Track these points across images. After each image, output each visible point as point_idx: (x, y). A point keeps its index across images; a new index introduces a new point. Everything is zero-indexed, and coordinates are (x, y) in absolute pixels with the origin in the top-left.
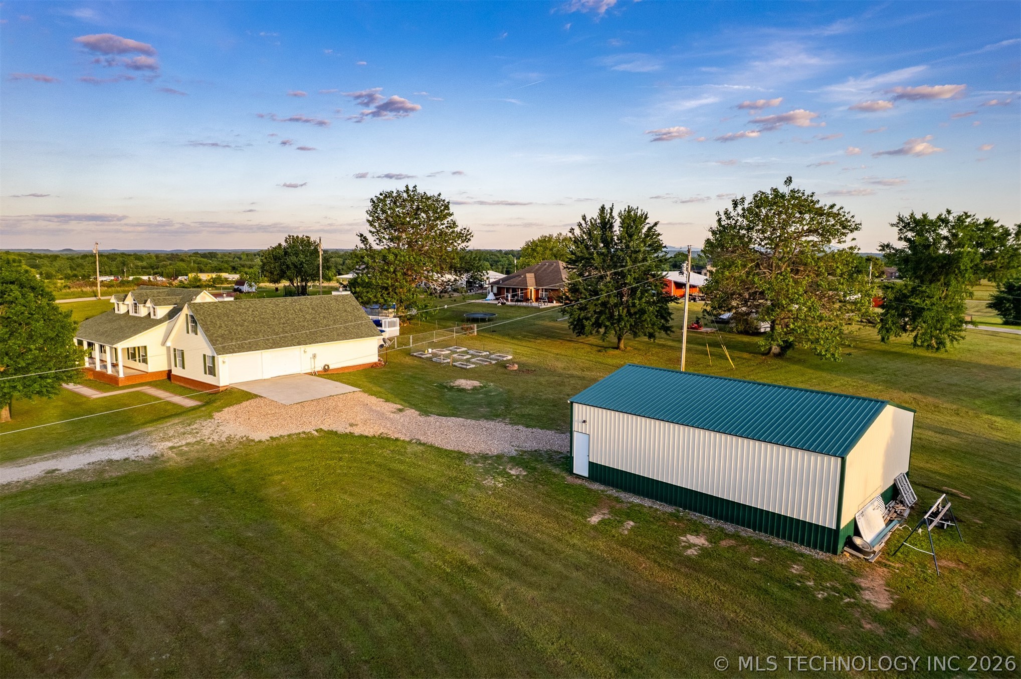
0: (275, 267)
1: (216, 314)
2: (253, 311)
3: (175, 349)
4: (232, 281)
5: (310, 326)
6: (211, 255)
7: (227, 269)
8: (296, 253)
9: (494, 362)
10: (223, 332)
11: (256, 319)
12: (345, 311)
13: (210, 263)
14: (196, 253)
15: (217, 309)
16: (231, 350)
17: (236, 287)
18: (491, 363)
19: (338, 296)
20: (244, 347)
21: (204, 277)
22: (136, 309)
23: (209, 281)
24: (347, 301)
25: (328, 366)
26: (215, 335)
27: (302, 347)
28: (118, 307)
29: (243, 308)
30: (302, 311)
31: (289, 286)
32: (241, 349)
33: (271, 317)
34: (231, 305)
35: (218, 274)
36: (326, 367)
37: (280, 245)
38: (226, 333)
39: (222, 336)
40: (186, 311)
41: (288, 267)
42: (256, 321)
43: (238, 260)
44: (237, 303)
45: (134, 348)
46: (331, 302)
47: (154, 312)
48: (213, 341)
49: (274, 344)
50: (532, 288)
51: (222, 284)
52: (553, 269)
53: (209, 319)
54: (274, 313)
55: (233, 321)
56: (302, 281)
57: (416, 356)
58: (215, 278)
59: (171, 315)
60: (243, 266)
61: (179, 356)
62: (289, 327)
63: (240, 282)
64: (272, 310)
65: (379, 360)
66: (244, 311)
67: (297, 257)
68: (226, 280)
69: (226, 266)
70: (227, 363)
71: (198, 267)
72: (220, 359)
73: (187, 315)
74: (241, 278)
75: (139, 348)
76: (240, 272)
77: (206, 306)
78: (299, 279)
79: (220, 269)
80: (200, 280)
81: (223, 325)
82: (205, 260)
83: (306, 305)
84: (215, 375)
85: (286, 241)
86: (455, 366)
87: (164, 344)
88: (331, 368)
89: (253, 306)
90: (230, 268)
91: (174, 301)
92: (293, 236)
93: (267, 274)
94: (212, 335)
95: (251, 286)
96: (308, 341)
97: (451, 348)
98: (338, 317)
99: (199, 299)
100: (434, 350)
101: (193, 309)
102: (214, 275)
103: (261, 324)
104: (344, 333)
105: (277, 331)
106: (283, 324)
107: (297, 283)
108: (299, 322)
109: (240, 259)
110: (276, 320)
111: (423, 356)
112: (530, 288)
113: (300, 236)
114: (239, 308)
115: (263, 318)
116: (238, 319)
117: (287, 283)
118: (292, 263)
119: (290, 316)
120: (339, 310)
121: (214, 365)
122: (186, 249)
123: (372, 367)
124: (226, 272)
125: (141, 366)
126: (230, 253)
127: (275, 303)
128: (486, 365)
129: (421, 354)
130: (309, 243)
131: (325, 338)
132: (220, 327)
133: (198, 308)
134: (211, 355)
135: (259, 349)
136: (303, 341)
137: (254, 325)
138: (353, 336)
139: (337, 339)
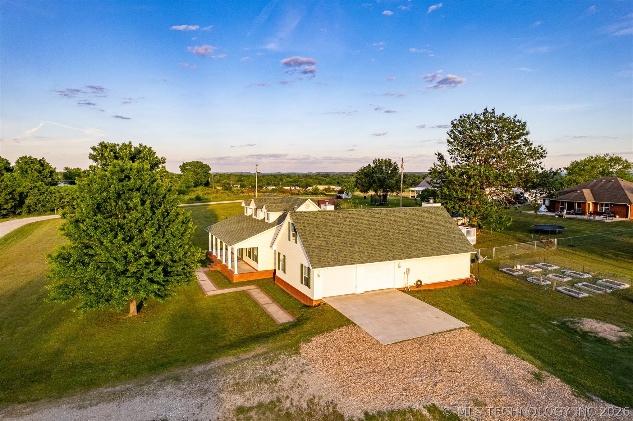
0: (365, 181)
1: (315, 224)
2: (350, 221)
3: (279, 253)
4: (337, 190)
5: (404, 239)
6: (326, 175)
7: (335, 183)
8: (381, 171)
9: (609, 291)
10: (320, 242)
11: (353, 230)
12: (438, 223)
13: (325, 180)
14: (318, 174)
15: (316, 218)
16: (327, 263)
17: (338, 195)
18: (605, 292)
19: (430, 208)
20: (339, 261)
21: (321, 188)
22: (256, 213)
23: (323, 190)
24: (439, 213)
25: (421, 282)
26: (313, 246)
27: (397, 262)
28: (246, 210)
29: (341, 219)
30: (396, 223)
31: (375, 195)
32: (337, 262)
33: (367, 228)
34: (330, 215)
35: (329, 186)
36: (419, 283)
37: (369, 165)
38: (323, 244)
39: (319, 247)
40: (288, 219)
41: (374, 181)
42: (353, 232)
43: (341, 178)
44: (336, 213)
45: (250, 248)
46: (424, 214)
47: (268, 216)
48: (309, 253)
49: (369, 257)
50: (590, 203)
51: (331, 192)
52: (612, 185)
53: (308, 228)
54: (370, 225)
55: (331, 231)
56: (384, 191)
57: (505, 273)
58: (327, 189)
59: (281, 220)
60: (344, 182)
61: (282, 260)
62: (384, 239)
63: (341, 192)
64: (368, 221)
65: (471, 276)
66: (342, 221)
67: (381, 174)
68: (333, 189)
69: (334, 181)
70: (321, 276)
71: (319, 182)
72: (315, 272)
73: (289, 223)
74: (342, 189)
75: (253, 248)
76: (342, 185)
77: (306, 215)
78: (382, 190)
79: (331, 183)
80: (318, 190)
81: (321, 236)
82: (323, 178)
83: (400, 217)
84: (309, 288)
85: (374, 163)
86: (559, 291)
87: (271, 246)
88: (423, 283)
89: (350, 216)
90: (336, 183)
91: (284, 207)
92: (379, 159)
93: (360, 186)
94: (310, 245)
95: (348, 194)
96: (402, 255)
97: (539, 265)
98: (431, 230)
99: (302, 208)
100: (522, 266)
101: (295, 218)
102: (326, 187)
103: (357, 236)
104: (438, 248)
105: (372, 243)
106: (379, 236)
107: (381, 193)
108: (394, 234)
109: (342, 178)
110: (371, 232)
111: (514, 274)
112: (589, 202)
113: (384, 159)
114: (337, 218)
115: (359, 229)
116: (336, 230)
117: (373, 193)
118: (377, 178)
119: (385, 227)
120: (432, 223)
121: (309, 277)
122: (314, 172)
123: (464, 283)
124: (334, 185)
125: (253, 263)
126: (337, 174)
127: (371, 214)
128: (600, 294)
129: (510, 270)
130: (391, 163)
131: (419, 252)
132: (319, 237)
133: (299, 217)
134: (307, 266)
135: (354, 263)
136: (398, 255)
137: (350, 236)
138: (447, 251)
139: (431, 254)
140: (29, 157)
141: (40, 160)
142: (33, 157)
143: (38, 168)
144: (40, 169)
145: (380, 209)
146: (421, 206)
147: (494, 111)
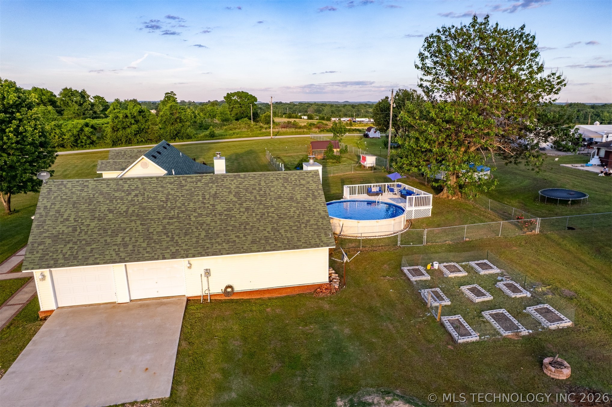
1: (75, 199)
9: (525, 332)
12: (291, 199)
15: (82, 191)
16: (52, 262)
18: (517, 334)
25: (233, 288)
26: (47, 234)
32: (71, 260)
36: (229, 289)
53: (57, 207)
63: (369, 129)
64: (168, 195)
70: (48, 279)
72: (35, 274)
77: (69, 185)
81: (72, 218)
83: (229, 188)
88: (236, 290)
94: (42, 233)
95: (375, 132)
96: (192, 251)
97: (474, 263)
98: (272, 210)
100: (442, 265)
103: (134, 218)
104: (267, 238)
106: (171, 218)
110: (163, 212)
115: (144, 208)
116: (103, 209)
119: (192, 204)
120: (280, 198)
123: (315, 291)
131: (227, 246)
132: (67, 220)
133: (55, 189)
135: (100, 262)
136: (184, 250)
137: (122, 219)
138: (279, 244)
139: (246, 250)
140: (70, 89)
141: (82, 92)
142: (73, 89)
143: (78, 101)
144: (80, 101)
145: (200, 176)
146: (302, 168)
147: (487, 20)
